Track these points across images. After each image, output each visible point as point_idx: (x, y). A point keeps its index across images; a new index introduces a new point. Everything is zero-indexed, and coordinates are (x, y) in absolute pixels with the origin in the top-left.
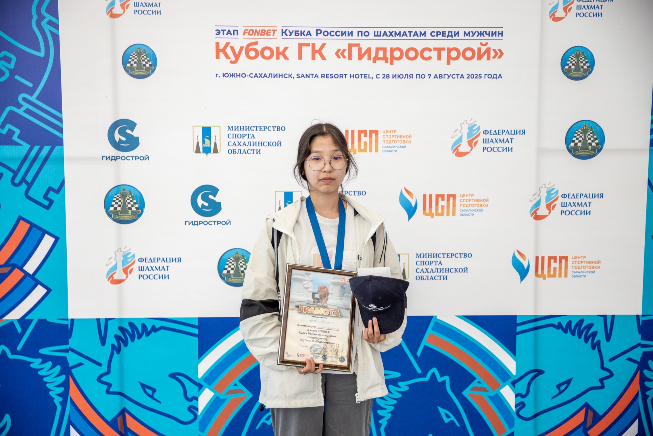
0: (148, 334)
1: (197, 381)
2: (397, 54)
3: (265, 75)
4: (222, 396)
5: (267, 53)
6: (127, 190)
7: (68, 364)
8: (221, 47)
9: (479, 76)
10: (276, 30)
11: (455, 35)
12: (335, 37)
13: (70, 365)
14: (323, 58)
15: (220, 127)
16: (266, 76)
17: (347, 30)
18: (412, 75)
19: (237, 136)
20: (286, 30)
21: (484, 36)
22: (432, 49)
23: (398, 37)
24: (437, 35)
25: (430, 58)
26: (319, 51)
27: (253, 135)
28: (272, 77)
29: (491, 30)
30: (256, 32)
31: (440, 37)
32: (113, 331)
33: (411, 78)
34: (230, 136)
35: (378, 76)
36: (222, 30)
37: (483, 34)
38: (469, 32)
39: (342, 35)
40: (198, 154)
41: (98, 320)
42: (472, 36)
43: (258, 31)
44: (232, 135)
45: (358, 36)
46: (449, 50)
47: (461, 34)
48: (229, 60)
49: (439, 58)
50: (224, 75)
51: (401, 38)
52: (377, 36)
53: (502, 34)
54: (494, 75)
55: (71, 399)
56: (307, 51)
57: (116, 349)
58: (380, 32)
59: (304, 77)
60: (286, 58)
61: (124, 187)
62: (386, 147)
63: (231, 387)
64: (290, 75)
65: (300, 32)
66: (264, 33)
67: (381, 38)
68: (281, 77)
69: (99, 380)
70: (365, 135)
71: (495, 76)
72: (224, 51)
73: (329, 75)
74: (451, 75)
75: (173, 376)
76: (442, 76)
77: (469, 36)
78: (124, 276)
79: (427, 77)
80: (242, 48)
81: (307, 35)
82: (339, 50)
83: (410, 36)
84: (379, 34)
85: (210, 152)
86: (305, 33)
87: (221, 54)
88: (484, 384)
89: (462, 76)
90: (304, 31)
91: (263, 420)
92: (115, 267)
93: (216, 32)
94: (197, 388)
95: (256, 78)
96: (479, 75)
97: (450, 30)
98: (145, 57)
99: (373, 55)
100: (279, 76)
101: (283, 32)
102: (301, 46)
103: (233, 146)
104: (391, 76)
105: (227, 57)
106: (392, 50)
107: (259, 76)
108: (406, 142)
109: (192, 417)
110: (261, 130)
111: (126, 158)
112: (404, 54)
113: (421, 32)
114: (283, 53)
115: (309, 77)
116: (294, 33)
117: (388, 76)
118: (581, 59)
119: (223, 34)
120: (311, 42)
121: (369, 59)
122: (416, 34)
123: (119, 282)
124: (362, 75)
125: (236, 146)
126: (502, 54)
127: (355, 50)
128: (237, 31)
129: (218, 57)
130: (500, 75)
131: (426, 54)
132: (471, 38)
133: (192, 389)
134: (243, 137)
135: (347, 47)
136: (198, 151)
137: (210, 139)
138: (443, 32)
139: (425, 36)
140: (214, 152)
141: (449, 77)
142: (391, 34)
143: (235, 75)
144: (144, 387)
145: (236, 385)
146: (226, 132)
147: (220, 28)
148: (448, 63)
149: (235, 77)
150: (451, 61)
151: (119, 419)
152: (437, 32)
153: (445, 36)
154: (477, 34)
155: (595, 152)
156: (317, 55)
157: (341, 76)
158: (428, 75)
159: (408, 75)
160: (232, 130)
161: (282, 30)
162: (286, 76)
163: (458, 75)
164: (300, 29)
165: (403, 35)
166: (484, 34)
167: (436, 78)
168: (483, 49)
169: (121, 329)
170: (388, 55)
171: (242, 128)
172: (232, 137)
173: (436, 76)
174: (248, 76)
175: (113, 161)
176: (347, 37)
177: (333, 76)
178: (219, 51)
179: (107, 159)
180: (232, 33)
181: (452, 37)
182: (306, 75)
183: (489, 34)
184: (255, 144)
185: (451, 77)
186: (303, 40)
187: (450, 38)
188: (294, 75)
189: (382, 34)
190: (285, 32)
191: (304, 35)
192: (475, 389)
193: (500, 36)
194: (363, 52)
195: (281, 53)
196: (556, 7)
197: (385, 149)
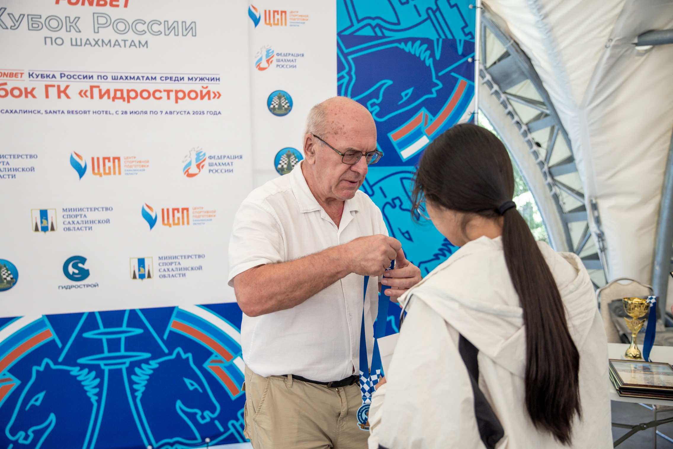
2: (132, 94)
5: (16, 93)
9: (203, 113)
10: (23, 73)
11: (181, 80)
12: (78, 80)
14: (68, 97)
16: (17, 112)
17: (88, 74)
18: (147, 112)
20: (33, 73)
21: (204, 81)
22: (162, 91)
23: (132, 81)
24: (166, 79)
25: (160, 98)
26: (64, 92)
27: (7, 162)
28: (22, 113)
29: (210, 76)
31: (169, 81)
33: (146, 114)
35: (117, 113)
37: (203, 79)
38: (192, 78)
39: (84, 78)
43: (6, 74)
45: (98, 79)
46: (177, 92)
47: (186, 79)
49: (169, 98)
51: (135, 81)
52: (115, 79)
53: (219, 79)
56: (53, 92)
58: (117, 77)
59: (51, 113)
60: (34, 97)
62: (127, 170)
64: (39, 111)
65: (45, 76)
66: (11, 75)
67: (118, 81)
70: (109, 161)
71: (215, 113)
73: (74, 112)
74: (179, 111)
76: (172, 113)
77: (193, 80)
79: (159, 113)
81: (52, 78)
82: (82, 91)
83: (143, 79)
84: (116, 78)
86: (51, 76)
88: (220, 357)
89: (188, 113)
90: (49, 75)
91: (32, 402)
95: (7, 114)
97: (176, 76)
99: (112, 95)
100: (29, 112)
101: (30, 75)
102: (47, 87)
104: (129, 113)
106: (128, 91)
107: (10, 112)
108: (145, 166)
110: (15, 157)
112: (139, 94)
113: (152, 78)
114: (31, 93)
116: (40, 76)
117: (126, 113)
118: (283, 100)
120: (56, 84)
121: (109, 98)
122: (148, 78)
124: (103, 111)
127: (96, 91)
130: (219, 112)
132: (194, 82)
135: (89, 89)
138: (171, 77)
139: (156, 80)
142: (126, 78)
145: (4, 375)
148: (177, 102)
150: (179, 100)
152: (166, 77)
153: (173, 80)
154: (198, 79)
156: (62, 95)
157: (85, 112)
158: (160, 111)
159: (143, 111)
161: (29, 73)
162: (35, 112)
163: (185, 112)
164: (45, 73)
165: (137, 79)
166: (205, 79)
167: (167, 115)
168: (205, 91)
170: (125, 95)
173: (166, 113)
176: (88, 80)
177: (78, 112)
182: (54, 111)
183: (208, 79)
184: (10, 170)
185: (179, 113)
186: (49, 81)
187: (176, 82)
188: (43, 111)
189: (119, 78)
190: (32, 75)
191: (49, 78)
192: (213, 361)
193: (218, 81)
194: (103, 92)
195: (29, 93)
196: (261, 59)
197: (127, 172)
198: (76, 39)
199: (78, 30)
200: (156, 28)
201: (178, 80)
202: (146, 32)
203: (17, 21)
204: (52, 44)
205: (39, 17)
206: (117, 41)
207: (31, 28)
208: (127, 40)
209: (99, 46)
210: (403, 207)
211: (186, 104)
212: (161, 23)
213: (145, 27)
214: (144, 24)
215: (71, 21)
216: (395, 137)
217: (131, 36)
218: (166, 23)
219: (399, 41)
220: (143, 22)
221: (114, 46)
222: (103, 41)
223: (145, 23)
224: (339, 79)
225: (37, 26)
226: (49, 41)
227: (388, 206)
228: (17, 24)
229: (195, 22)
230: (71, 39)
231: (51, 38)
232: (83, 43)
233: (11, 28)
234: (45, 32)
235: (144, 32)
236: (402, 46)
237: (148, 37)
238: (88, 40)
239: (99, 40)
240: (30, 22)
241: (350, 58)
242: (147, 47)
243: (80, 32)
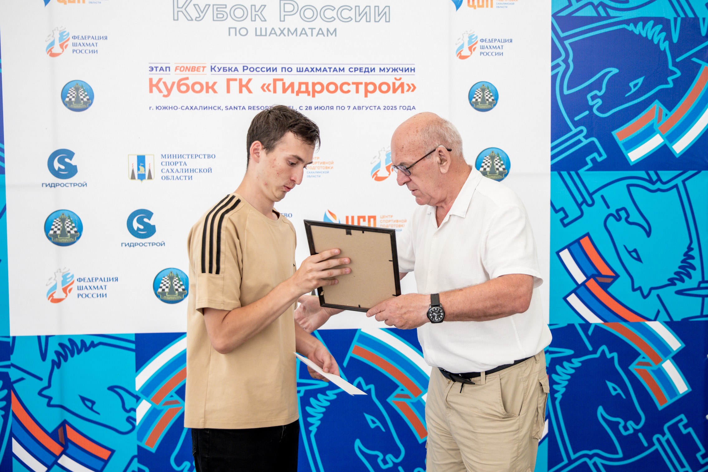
0: (87, 349)
1: (135, 394)
2: (318, 88)
3: (196, 108)
4: (159, 407)
5: (197, 87)
6: (66, 214)
7: (10, 379)
8: (154, 82)
9: (395, 108)
10: (206, 67)
11: (371, 71)
12: (261, 72)
13: (12, 380)
14: (250, 92)
15: (154, 155)
17: (271, 66)
18: (333, 107)
19: (170, 164)
20: (215, 66)
21: (397, 71)
22: (351, 83)
23: (318, 73)
24: (355, 71)
25: (348, 91)
26: (246, 86)
27: (185, 162)
28: (202, 109)
29: (404, 66)
30: (187, 69)
31: (358, 72)
32: (53, 347)
33: (332, 109)
34: (163, 164)
35: (301, 108)
36: (155, 67)
37: (397, 70)
38: (384, 69)
39: (267, 71)
40: (133, 181)
41: (39, 337)
42: (387, 72)
43: (189, 68)
44: (165, 163)
45: (282, 71)
46: (367, 84)
47: (377, 70)
48: (162, 94)
49: (357, 91)
50: (157, 108)
51: (322, 73)
52: (300, 71)
53: (414, 70)
54: (408, 106)
55: (13, 412)
56: (235, 85)
57: (56, 364)
58: (303, 68)
59: (232, 109)
60: (215, 92)
61: (63, 212)
63: (167, 398)
64: (219, 107)
65: (227, 69)
66: (193, 69)
67: (304, 73)
68: (210, 109)
69: (40, 393)
71: (409, 108)
72: (157, 86)
73: (256, 107)
74: (368, 107)
75: (111, 389)
76: (360, 108)
77: (384, 71)
78: (63, 295)
79: (347, 108)
80: (173, 83)
81: (234, 71)
82: (264, 85)
83: (330, 71)
84: (301, 70)
85: (145, 178)
86: (233, 69)
87: (154, 89)
88: (407, 392)
89: (379, 108)
90: (232, 68)
92: (55, 287)
93: (149, 69)
94: (135, 400)
95: (187, 110)
96: (395, 106)
97: (367, 66)
98: (83, 92)
99: (296, 88)
100: (209, 108)
101: (212, 69)
102: (228, 81)
103: (166, 172)
104: (313, 108)
105: (160, 91)
106: (314, 84)
107: (190, 108)
108: (329, 168)
109: (130, 427)
110: (193, 157)
111: (65, 185)
112: (325, 88)
113: (340, 69)
114: (212, 88)
115: (237, 109)
116: (222, 69)
117: (310, 108)
118: (487, 92)
119: (156, 70)
120: (238, 77)
121: (293, 92)
122: (335, 70)
123: (59, 300)
125: (169, 172)
126: (415, 88)
127: (279, 85)
128: (169, 68)
129: (151, 91)
130: (414, 107)
131: (345, 88)
132: (386, 73)
133: (130, 401)
134: (176, 164)
135: (272, 82)
136: (133, 177)
137: (144, 166)
138: (360, 68)
139: (344, 71)
140: (148, 178)
141: (367, 108)
143: (168, 108)
144: (83, 399)
145: (171, 396)
146: (159, 160)
147: (153, 66)
148: (366, 96)
149: (167, 109)
150: (369, 94)
151: (60, 431)
152: (355, 68)
153: (362, 72)
154: (391, 70)
155: (502, 176)
156: (244, 89)
158: (348, 107)
159: (329, 107)
160: (165, 158)
161: (211, 66)
162: (215, 108)
163: (375, 107)
164: (228, 66)
165: (323, 71)
166: (398, 70)
167: (355, 110)
168: (398, 83)
169: (62, 345)
170: (310, 89)
171: (174, 156)
172: (165, 165)
173: (355, 108)
174: (179, 108)
175: (53, 188)
176: (272, 73)
177: (260, 108)
178: (152, 86)
179: (46, 186)
180: (164, 69)
181: (369, 72)
182: (234, 107)
183: (402, 70)
184: (187, 171)
185: (369, 108)
186: (231, 75)
187: (367, 73)
188: (223, 107)
189: (304, 70)
190: (214, 69)
191: (232, 71)
192: (398, 396)
193: (413, 71)
194: (286, 86)
195: (210, 88)
196: (462, 46)
197: (309, 174)
198: (261, 29)
199: (263, 19)
200: (346, 14)
201: (368, 71)
202: (335, 19)
203: (202, 12)
204: (236, 35)
205: (225, 6)
206: (303, 29)
207: (215, 18)
208: (315, 29)
209: (285, 35)
210: (630, 220)
211: (377, 98)
212: (352, 9)
213: (334, 14)
214: (333, 10)
215: (257, 10)
216: (621, 136)
217: (319, 24)
218: (357, 8)
219: (627, 22)
220: (333, 9)
221: (300, 36)
222: (289, 30)
223: (335, 9)
224: (553, 68)
225: (221, 16)
226: (233, 31)
227: (611, 219)
228: (202, 15)
229: (389, 7)
230: (256, 29)
231: (236, 28)
232: (268, 33)
233: (196, 20)
234: (230, 22)
235: (333, 19)
236: (631, 27)
237: (337, 24)
238: (273, 29)
239: (284, 29)
240: (215, 12)
241: (567, 43)
242: (336, 36)
243: (265, 21)
